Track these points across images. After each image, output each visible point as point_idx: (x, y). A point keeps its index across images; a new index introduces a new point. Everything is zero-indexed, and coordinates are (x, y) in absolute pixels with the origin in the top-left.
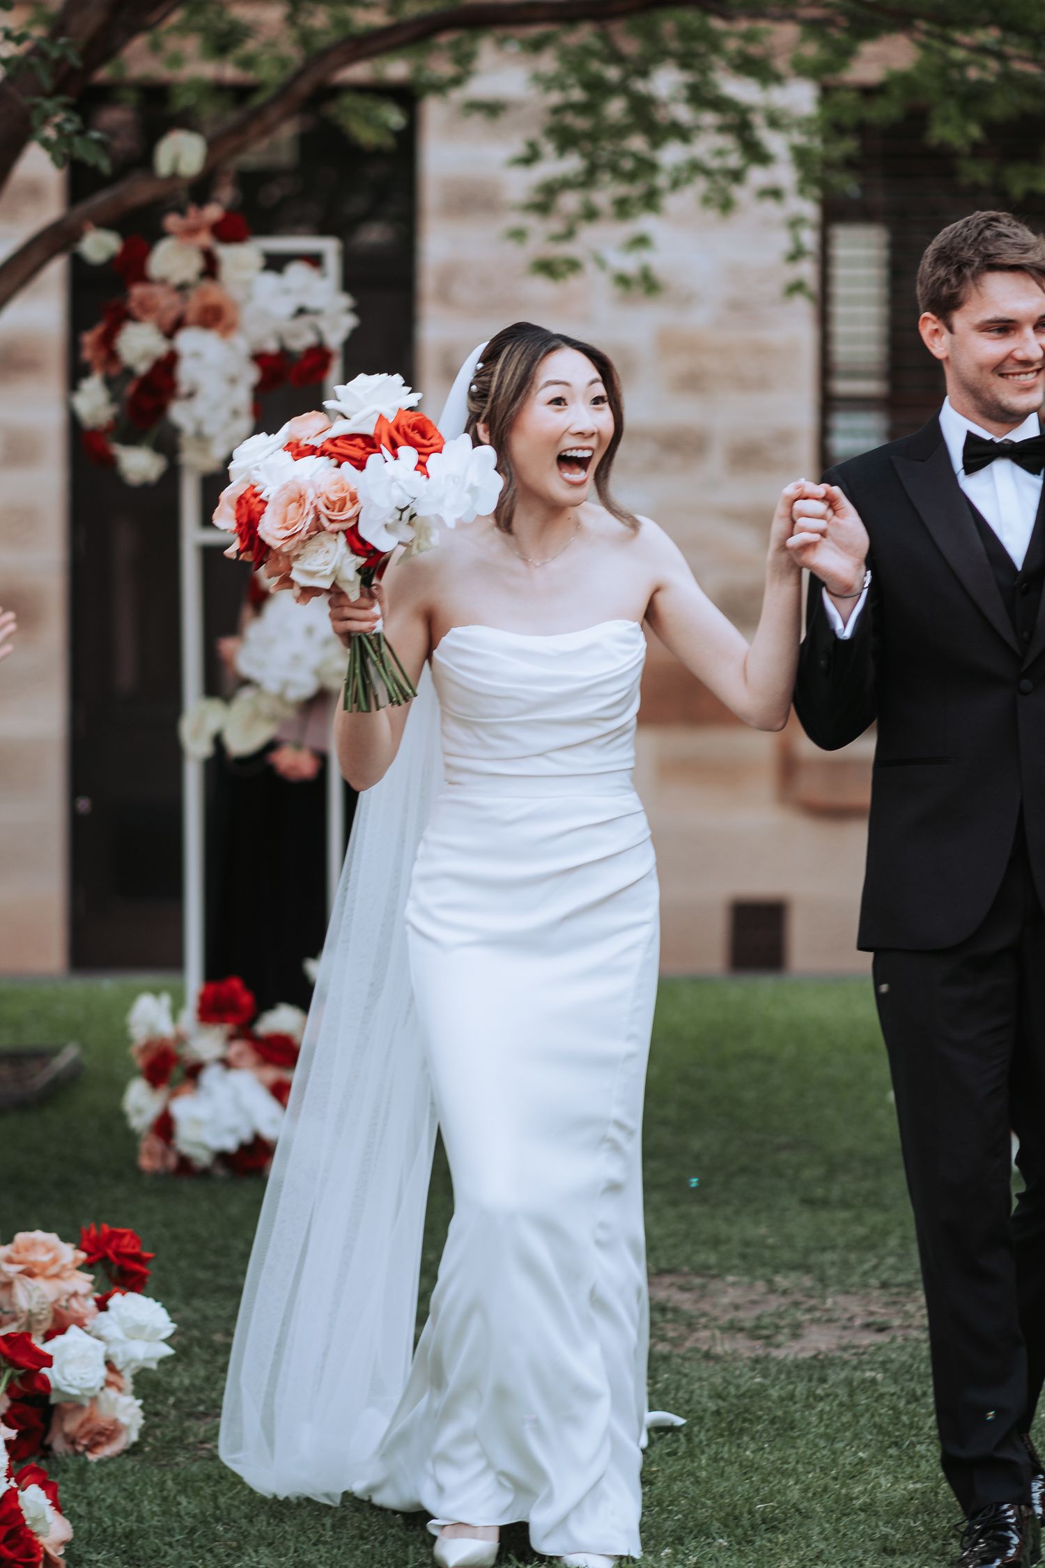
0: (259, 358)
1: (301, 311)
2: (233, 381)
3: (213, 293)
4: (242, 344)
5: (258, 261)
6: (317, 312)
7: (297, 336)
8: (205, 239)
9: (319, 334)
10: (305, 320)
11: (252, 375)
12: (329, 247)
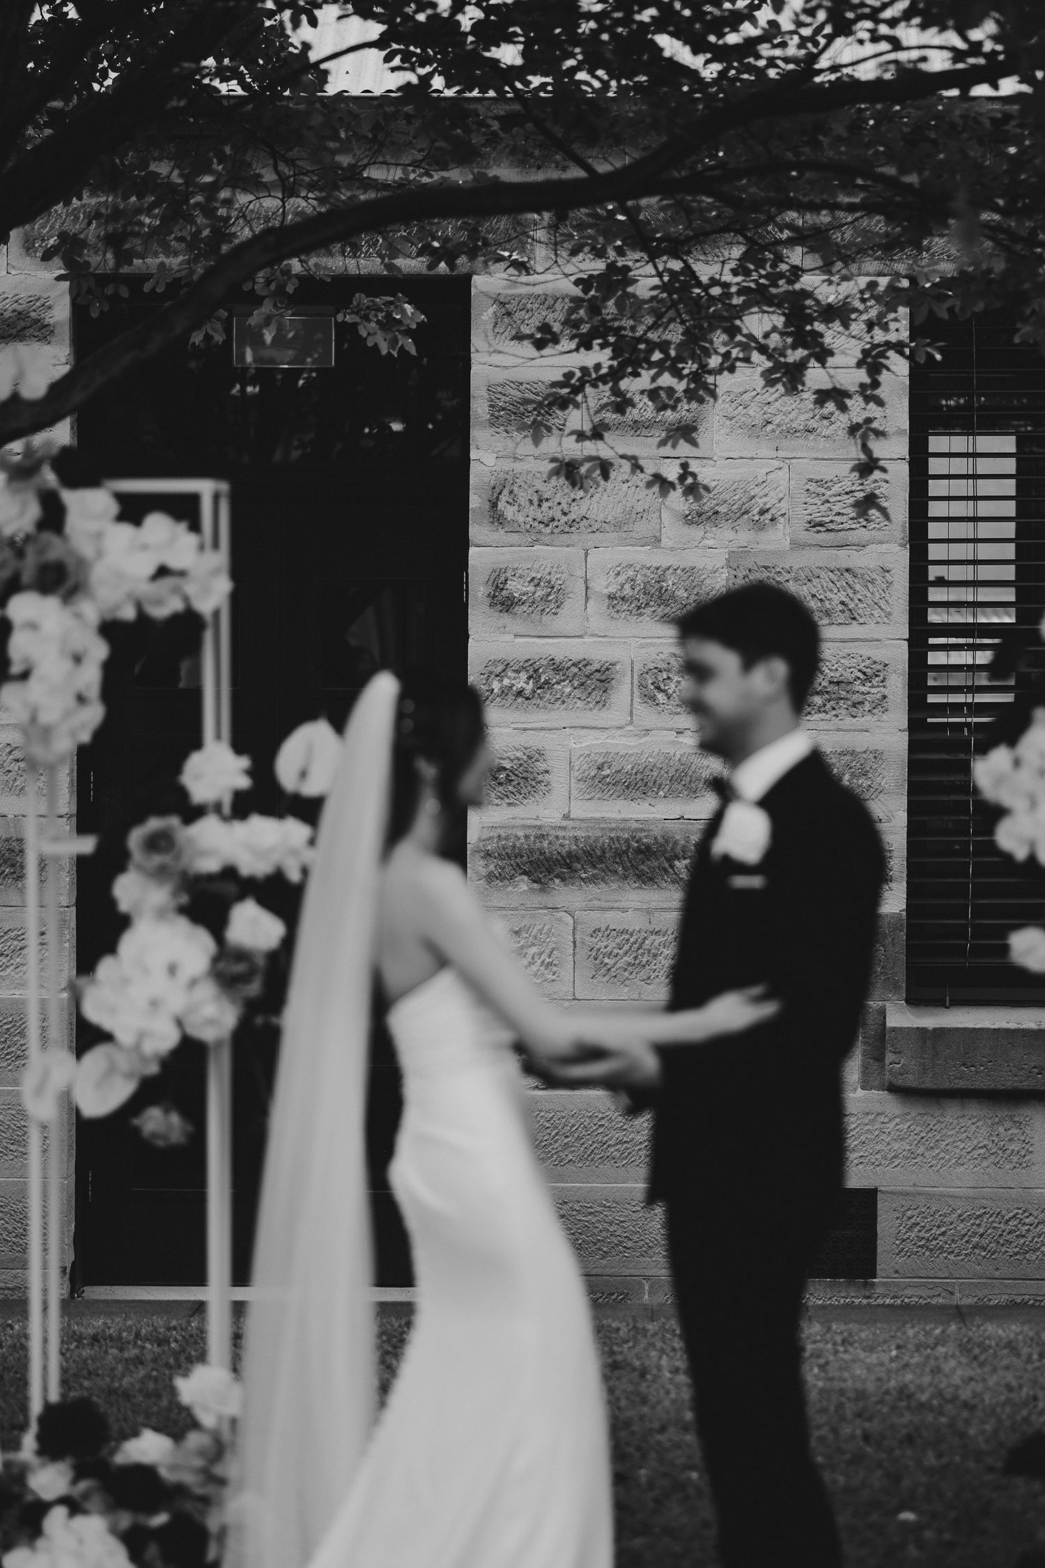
0: (110, 629)
1: (162, 572)
2: (78, 659)
3: (55, 550)
4: (90, 611)
5: (113, 508)
6: (182, 574)
7: (159, 602)
8: (49, 477)
9: (186, 599)
10: (167, 582)
11: (99, 651)
12: (204, 488)
